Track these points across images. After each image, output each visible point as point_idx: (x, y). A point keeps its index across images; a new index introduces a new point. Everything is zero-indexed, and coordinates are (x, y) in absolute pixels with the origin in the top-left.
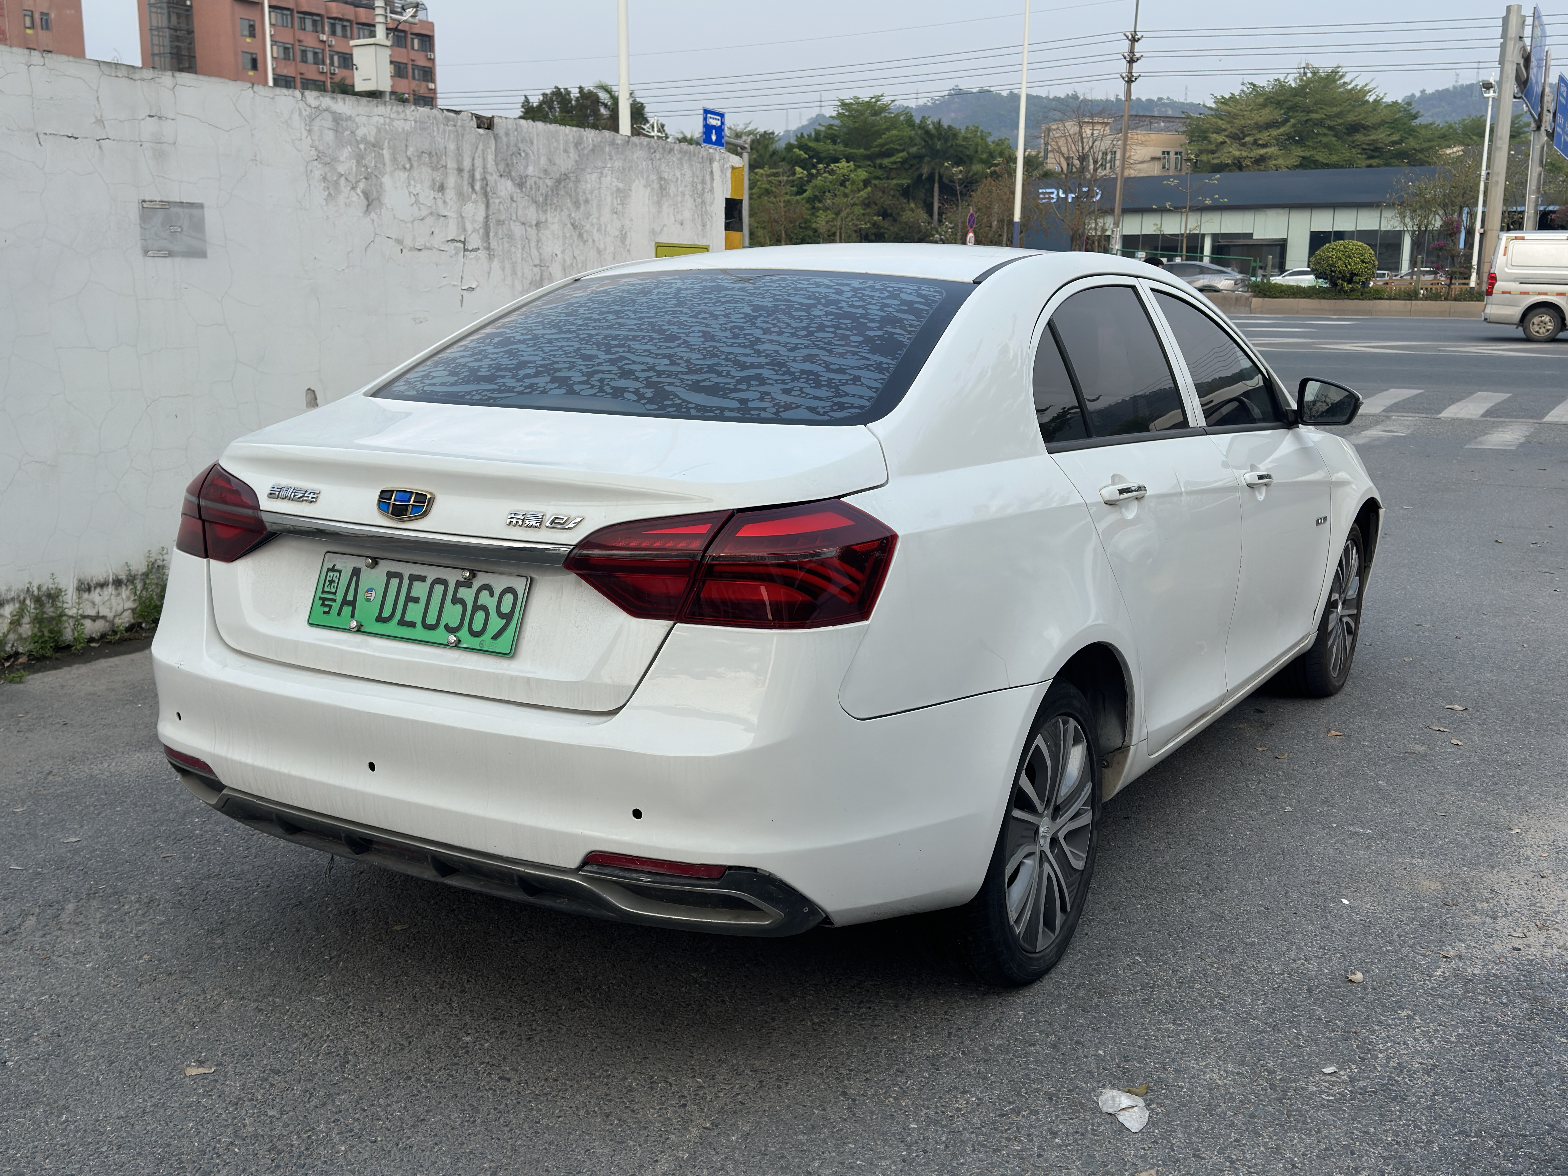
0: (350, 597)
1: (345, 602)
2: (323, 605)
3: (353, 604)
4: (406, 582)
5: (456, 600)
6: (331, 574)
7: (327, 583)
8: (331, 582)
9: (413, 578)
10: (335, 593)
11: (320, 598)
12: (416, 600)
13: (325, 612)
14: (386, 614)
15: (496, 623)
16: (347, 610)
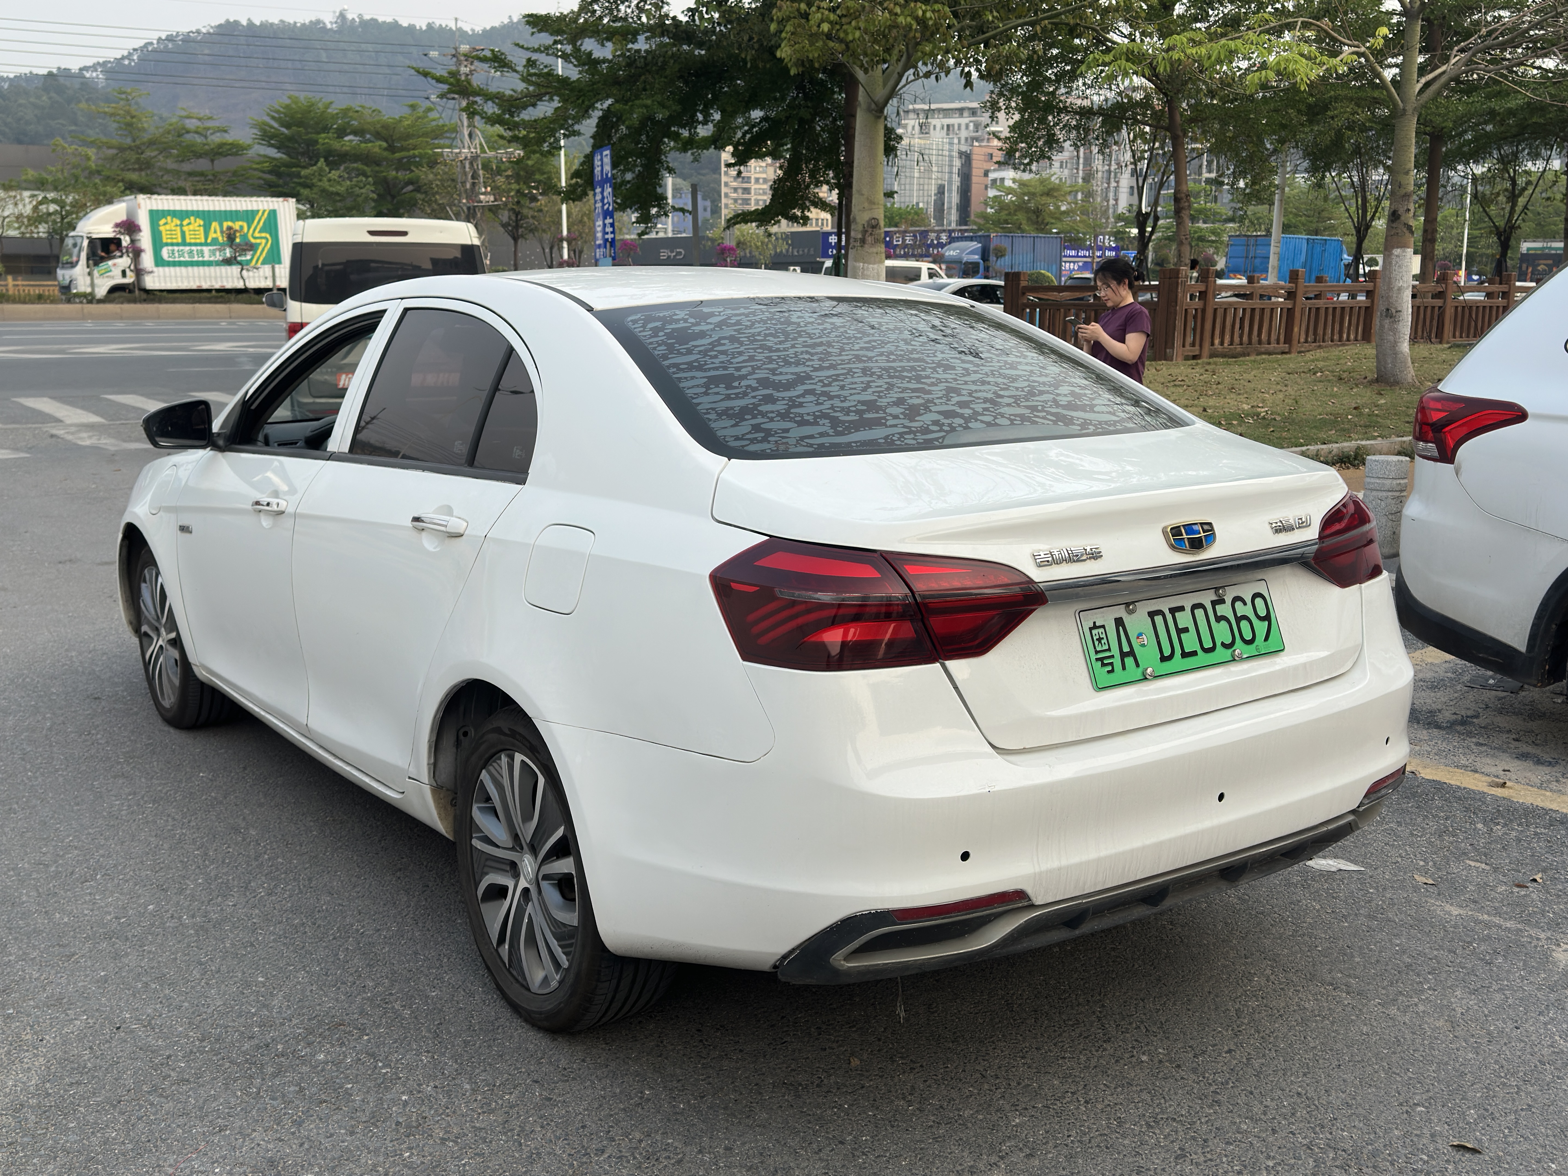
0: (1126, 649)
1: (1123, 655)
2: (1103, 665)
3: (1132, 653)
4: (1169, 617)
5: (1219, 619)
6: (1094, 632)
7: (1096, 643)
8: (1100, 640)
9: (1173, 611)
10: (1109, 650)
11: (1097, 659)
12: (1186, 630)
13: (1109, 672)
14: (1167, 652)
15: (1261, 628)
16: (1129, 661)
